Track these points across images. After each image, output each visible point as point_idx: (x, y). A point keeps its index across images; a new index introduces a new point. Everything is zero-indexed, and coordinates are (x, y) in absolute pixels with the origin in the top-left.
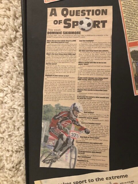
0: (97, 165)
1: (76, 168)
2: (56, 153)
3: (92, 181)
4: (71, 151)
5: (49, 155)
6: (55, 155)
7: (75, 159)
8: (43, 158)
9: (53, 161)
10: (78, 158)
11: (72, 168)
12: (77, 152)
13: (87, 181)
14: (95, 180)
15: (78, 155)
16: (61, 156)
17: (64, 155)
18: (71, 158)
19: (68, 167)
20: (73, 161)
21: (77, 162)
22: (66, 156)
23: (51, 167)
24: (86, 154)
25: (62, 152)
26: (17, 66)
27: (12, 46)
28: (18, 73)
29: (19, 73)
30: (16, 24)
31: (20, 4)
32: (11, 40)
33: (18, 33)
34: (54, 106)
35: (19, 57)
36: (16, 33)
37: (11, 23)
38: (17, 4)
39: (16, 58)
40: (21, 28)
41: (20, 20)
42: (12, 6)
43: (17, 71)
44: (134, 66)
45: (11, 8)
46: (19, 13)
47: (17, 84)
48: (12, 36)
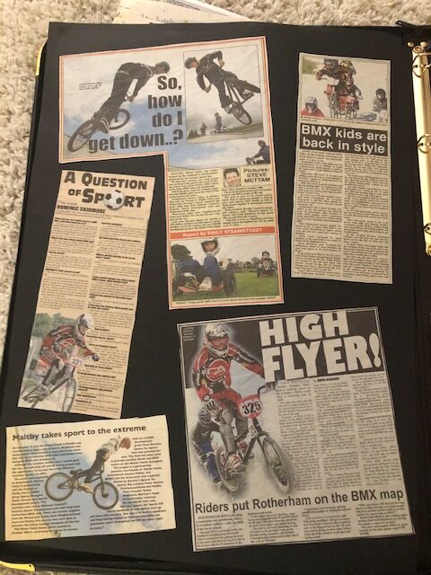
0: (103, 408)
1: (72, 411)
2: (45, 387)
3: (93, 432)
4: (68, 386)
5: (36, 389)
6: (44, 390)
7: (73, 398)
8: (25, 394)
9: (39, 399)
10: (77, 398)
11: (65, 411)
12: (77, 388)
13: (86, 433)
14: (97, 432)
15: (78, 392)
16: (51, 392)
17: (57, 390)
18: (67, 397)
19: (60, 410)
20: (69, 401)
21: (75, 403)
22: (60, 393)
23: (36, 407)
24: (90, 391)
25: (54, 387)
26: (8, 252)
27: (5, 219)
28: (7, 261)
29: (10, 263)
30: (15, 187)
31: (26, 156)
32: (5, 210)
33: (18, 200)
34: (52, 317)
35: (12, 237)
36: (14, 200)
37: (8, 184)
38: (22, 156)
39: (8, 239)
40: (23, 192)
41: (23, 181)
42: (13, 158)
43: (7, 259)
44: (174, 268)
45: (11, 161)
46: (23, 170)
47: (4, 279)
48: (7, 205)
